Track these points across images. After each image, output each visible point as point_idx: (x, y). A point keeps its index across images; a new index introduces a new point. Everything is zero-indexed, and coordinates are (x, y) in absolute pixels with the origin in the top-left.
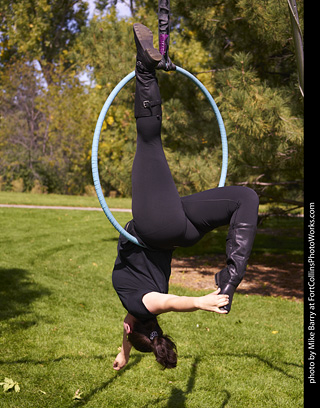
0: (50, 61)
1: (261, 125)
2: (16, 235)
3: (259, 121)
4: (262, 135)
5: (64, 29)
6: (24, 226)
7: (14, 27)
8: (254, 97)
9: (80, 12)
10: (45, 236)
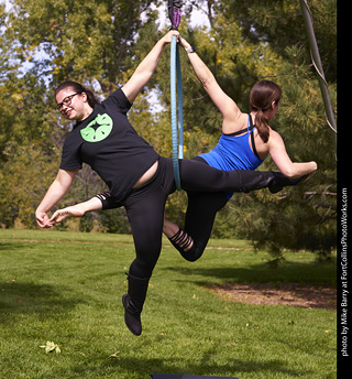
0: (112, 80)
1: (315, 119)
2: (66, 263)
3: (313, 116)
4: (316, 130)
5: (129, 43)
6: (77, 258)
7: (70, 42)
8: (308, 92)
9: (149, 21)
10: (99, 265)
